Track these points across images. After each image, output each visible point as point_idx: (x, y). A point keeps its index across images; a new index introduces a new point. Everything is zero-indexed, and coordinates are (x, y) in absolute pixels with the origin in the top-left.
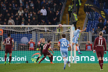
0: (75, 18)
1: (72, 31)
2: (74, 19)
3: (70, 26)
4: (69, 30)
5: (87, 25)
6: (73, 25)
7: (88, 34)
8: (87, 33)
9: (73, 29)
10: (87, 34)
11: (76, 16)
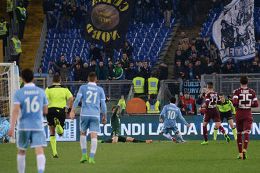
0: (16, 47)
1: (14, 75)
2: (12, 50)
3: (9, 64)
4: (7, 73)
5: (42, 61)
6: (15, 62)
7: (46, 80)
8: (44, 79)
9: (16, 70)
10: (42, 80)
11: (18, 44)
